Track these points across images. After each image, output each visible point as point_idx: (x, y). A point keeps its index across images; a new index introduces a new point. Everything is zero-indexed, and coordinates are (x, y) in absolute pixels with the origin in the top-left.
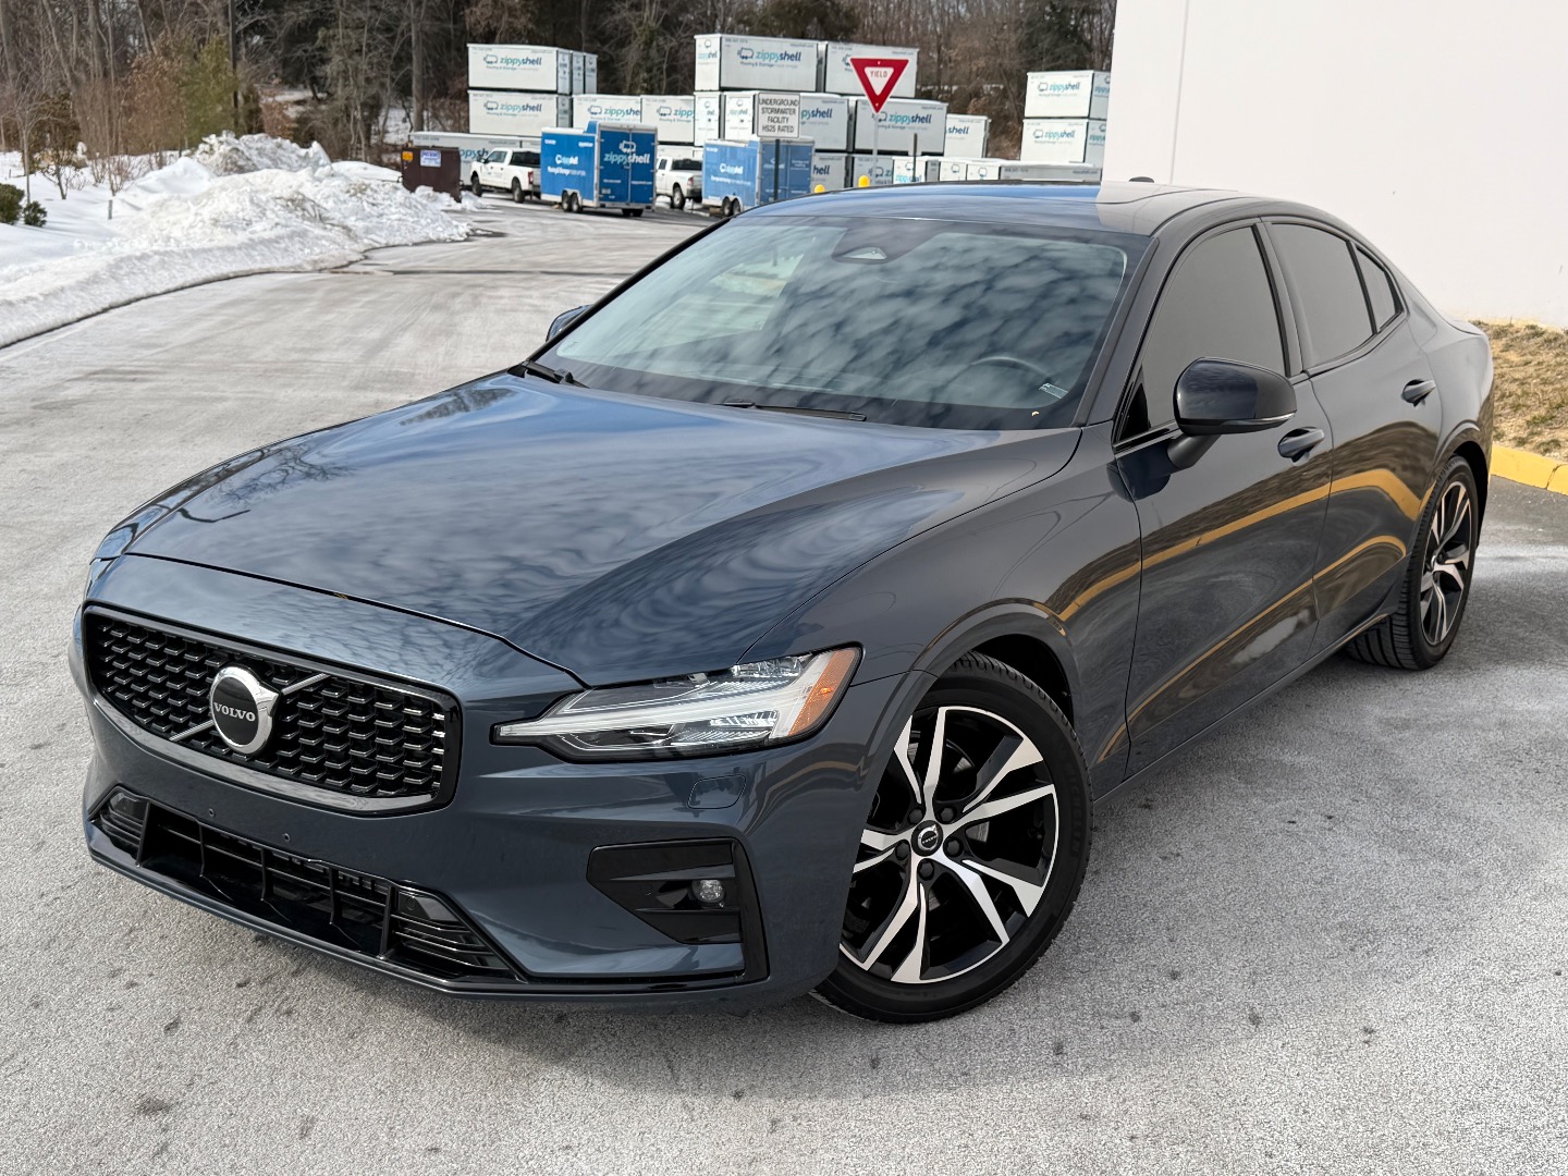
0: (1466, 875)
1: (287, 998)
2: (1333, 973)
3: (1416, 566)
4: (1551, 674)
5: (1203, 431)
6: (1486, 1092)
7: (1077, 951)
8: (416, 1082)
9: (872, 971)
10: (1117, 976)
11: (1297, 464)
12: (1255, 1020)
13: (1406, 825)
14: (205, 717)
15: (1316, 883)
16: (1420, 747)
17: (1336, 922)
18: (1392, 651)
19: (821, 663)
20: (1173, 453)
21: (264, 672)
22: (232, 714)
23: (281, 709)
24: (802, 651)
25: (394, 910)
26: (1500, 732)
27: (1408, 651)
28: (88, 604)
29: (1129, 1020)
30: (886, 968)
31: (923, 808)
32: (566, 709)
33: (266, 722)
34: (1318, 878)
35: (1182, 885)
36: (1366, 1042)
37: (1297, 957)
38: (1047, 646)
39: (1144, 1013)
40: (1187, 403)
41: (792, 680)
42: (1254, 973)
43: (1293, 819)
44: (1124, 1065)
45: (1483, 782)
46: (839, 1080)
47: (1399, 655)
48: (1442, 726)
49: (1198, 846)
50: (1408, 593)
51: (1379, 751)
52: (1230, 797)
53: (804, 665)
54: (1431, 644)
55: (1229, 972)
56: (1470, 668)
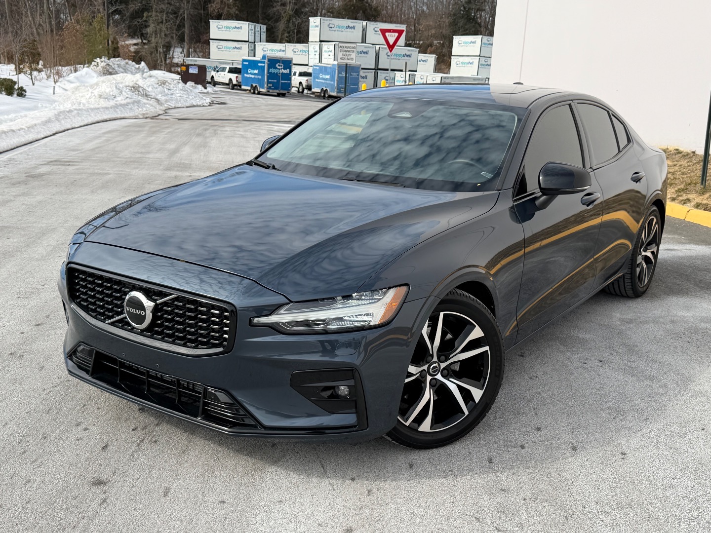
0: (661, 387)
1: (154, 436)
2: (607, 429)
3: (635, 253)
4: (692, 300)
5: (550, 193)
6: (675, 480)
7: (496, 418)
8: (213, 472)
9: (410, 426)
10: (514, 429)
11: (589, 208)
12: (574, 449)
13: (633, 365)
14: (122, 313)
15: (597, 390)
16: (638, 331)
17: (607, 406)
18: (624, 290)
19: (391, 293)
20: (537, 203)
21: (149, 294)
22: (134, 312)
23: (156, 310)
24: (384, 287)
25: (205, 397)
26: (671, 325)
27: (631, 290)
28: (69, 263)
29: (520, 448)
30: (415, 425)
31: (432, 356)
32: (282, 311)
33: (149, 315)
34: (597, 387)
35: (539, 390)
36: (623, 459)
37: (591, 421)
38: (486, 286)
39: (526, 446)
40: (544, 181)
41: (380, 299)
42: (573, 428)
43: (585, 362)
44: (519, 468)
45: (666, 347)
46: (396, 473)
47: (626, 289)
48: (646, 322)
49: (545, 373)
50: (632, 264)
51: (620, 333)
52: (557, 352)
53: (385, 293)
54: (641, 287)
55: (562, 428)
56: (657, 297)
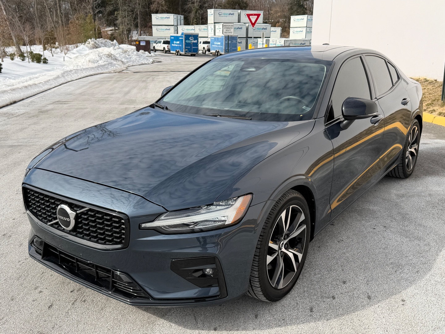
0: (425, 245)
1: (85, 296)
2: (391, 280)
3: (404, 150)
4: (441, 179)
5: (350, 118)
6: (441, 322)
7: (315, 275)
10: (327, 283)
11: (375, 125)
12: (369, 298)
13: (407, 229)
14: (56, 218)
15: (383, 249)
16: (408, 203)
17: (390, 262)
18: (398, 173)
19: (241, 200)
20: (341, 125)
21: (71, 206)
22: (63, 219)
23: (77, 217)
24: (235, 197)
25: (113, 278)
26: (429, 197)
27: (402, 173)
28: (23, 183)
29: (332, 299)
32: (163, 218)
33: (73, 222)
34: (383, 247)
35: (344, 251)
36: (403, 305)
37: (380, 275)
38: (308, 187)
39: (336, 296)
40: (346, 111)
41: (232, 205)
42: (368, 281)
43: (375, 228)
44: (331, 315)
45: (427, 214)
47: (400, 175)
48: (413, 196)
49: (348, 237)
50: (403, 157)
51: (396, 205)
52: (356, 221)
53: (235, 200)
54: (409, 171)
55: (360, 281)
56: (419, 177)
